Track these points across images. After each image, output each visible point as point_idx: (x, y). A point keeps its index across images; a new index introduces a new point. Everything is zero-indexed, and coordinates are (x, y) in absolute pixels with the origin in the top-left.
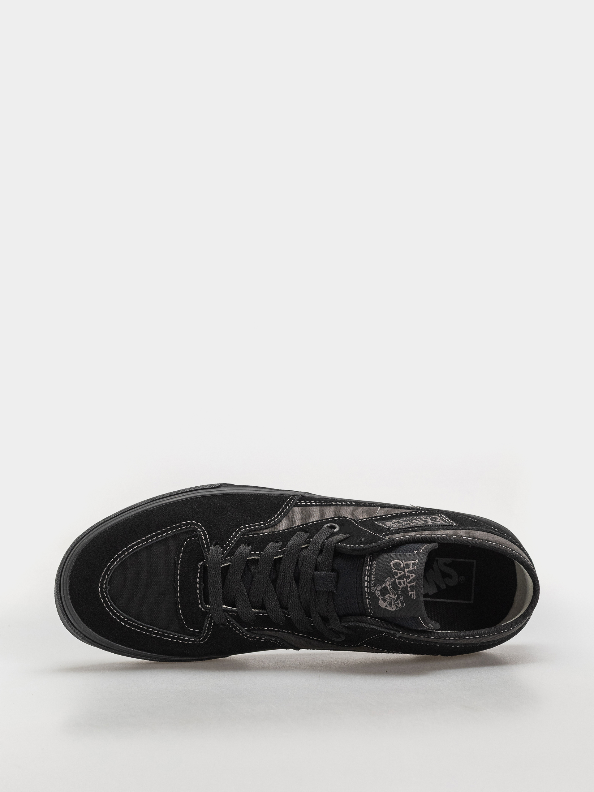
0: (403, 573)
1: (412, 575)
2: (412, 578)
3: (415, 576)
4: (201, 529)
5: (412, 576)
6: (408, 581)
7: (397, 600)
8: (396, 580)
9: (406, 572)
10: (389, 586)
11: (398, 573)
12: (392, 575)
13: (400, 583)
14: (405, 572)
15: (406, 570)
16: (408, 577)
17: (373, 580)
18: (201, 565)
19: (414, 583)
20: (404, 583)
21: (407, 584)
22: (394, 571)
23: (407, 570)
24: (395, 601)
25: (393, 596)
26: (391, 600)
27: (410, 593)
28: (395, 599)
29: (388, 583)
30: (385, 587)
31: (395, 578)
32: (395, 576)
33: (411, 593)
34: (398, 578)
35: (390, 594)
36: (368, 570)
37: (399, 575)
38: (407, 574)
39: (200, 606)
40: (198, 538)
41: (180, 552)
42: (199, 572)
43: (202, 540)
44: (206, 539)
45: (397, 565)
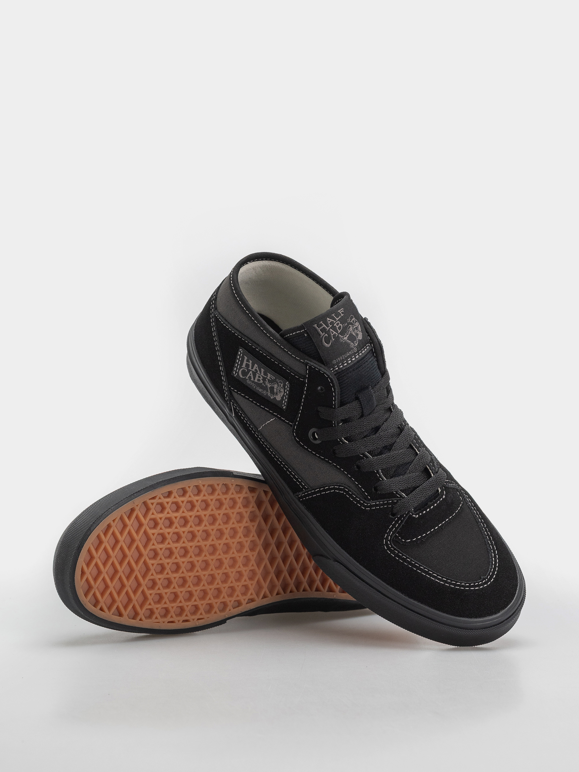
2: (331, 320)
4: (387, 537)
7: (352, 324)
9: (329, 328)
10: (346, 336)
13: (340, 328)
14: (330, 329)
15: (328, 329)
16: (332, 323)
18: (416, 515)
19: (333, 315)
20: (338, 324)
21: (337, 321)
22: (333, 340)
24: (353, 325)
25: (351, 329)
26: (354, 329)
27: (342, 315)
28: (352, 326)
29: (345, 338)
30: (348, 339)
32: (337, 336)
34: (337, 331)
35: (351, 332)
36: (343, 364)
37: (335, 333)
38: (330, 326)
39: (444, 497)
40: (397, 533)
41: (418, 539)
42: (422, 513)
43: (396, 529)
44: (394, 526)
45: (328, 340)
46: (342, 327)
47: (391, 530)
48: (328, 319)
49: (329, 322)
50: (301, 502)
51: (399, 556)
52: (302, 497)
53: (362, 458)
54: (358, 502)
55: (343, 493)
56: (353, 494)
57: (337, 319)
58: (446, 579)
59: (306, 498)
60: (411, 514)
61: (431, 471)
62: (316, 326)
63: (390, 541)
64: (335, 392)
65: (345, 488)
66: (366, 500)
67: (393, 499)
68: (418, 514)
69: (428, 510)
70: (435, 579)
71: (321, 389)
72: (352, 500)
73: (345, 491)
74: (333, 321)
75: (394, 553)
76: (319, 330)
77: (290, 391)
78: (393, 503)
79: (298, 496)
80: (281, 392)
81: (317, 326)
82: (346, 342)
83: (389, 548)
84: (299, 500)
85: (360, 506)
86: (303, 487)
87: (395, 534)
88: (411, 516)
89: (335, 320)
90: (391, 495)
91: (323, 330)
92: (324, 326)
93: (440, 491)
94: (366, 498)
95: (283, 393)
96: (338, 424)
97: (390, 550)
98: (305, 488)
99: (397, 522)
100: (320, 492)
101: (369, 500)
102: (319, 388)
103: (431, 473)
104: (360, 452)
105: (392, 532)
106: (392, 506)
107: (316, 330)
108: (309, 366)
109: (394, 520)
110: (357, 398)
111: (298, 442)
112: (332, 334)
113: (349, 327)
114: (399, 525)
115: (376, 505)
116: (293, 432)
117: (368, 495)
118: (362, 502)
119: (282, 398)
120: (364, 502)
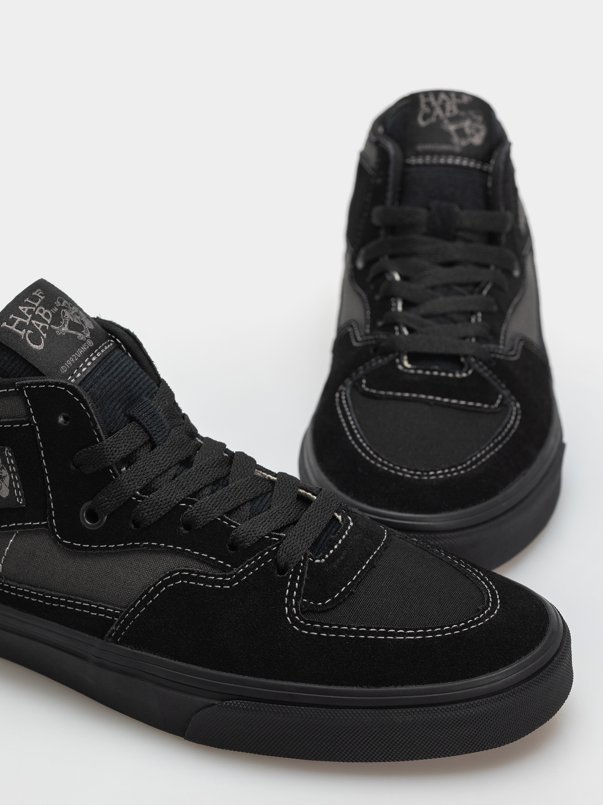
0: (34, 322)
1: (22, 311)
2: (26, 308)
3: (20, 307)
4: (290, 611)
5: (25, 309)
6: (34, 309)
7: (65, 308)
8: (49, 323)
9: (29, 319)
10: (64, 326)
11: (40, 326)
12: (50, 332)
13: (47, 315)
14: (31, 320)
15: (27, 322)
16: (30, 312)
17: (82, 350)
18: (320, 559)
19: (28, 301)
20: (41, 311)
21: (38, 307)
22: (45, 335)
23: (25, 321)
25: (68, 314)
26: (73, 313)
27: (42, 298)
28: (68, 311)
29: (63, 329)
30: (70, 329)
31: (50, 327)
32: (47, 328)
33: (40, 296)
34: (45, 322)
35: (71, 319)
36: (80, 370)
37: (41, 324)
38: (30, 316)
39: (351, 524)
40: (303, 597)
41: (342, 594)
42: (328, 553)
43: (298, 591)
44: (292, 588)
45: (36, 339)
46: (50, 314)
47: (290, 597)
48: (21, 308)
49: (25, 312)
50: (120, 643)
51: (325, 631)
52: (118, 634)
53: (185, 508)
54: (215, 582)
55: (182, 583)
56: (199, 573)
57: (37, 304)
58: (422, 631)
59: (125, 630)
60: (311, 559)
61: (310, 492)
62: (4, 324)
63: (298, 614)
64: (88, 409)
65: (181, 571)
66: (225, 572)
67: (269, 547)
68: (324, 557)
69: (336, 547)
70: (405, 638)
71: (65, 418)
72: (202, 585)
73: (183, 577)
74: (31, 308)
75: (315, 629)
76: (13, 328)
77: (18, 463)
78: (273, 554)
79: (110, 636)
80: (4, 477)
81: (7, 324)
82: (67, 334)
83: (302, 627)
84: (117, 643)
85: (220, 587)
86: (113, 615)
87: (300, 601)
88: (312, 564)
89: (34, 306)
90: (262, 543)
91: (21, 326)
92: (19, 319)
93: (340, 517)
94: (223, 568)
95: (8, 476)
96: (120, 470)
97: (307, 628)
98: (117, 615)
99: (294, 580)
100: (144, 603)
101: (232, 569)
102: (61, 420)
103: (312, 496)
104: (177, 500)
105: (293, 600)
106: (273, 558)
107: (10, 331)
108: (26, 389)
109: (287, 579)
110: (132, 419)
111: (70, 546)
112: (38, 328)
113: (64, 313)
114: (300, 582)
115: (246, 571)
116: (54, 534)
117: (225, 563)
118: (221, 579)
119: (11, 487)
120: (225, 577)
